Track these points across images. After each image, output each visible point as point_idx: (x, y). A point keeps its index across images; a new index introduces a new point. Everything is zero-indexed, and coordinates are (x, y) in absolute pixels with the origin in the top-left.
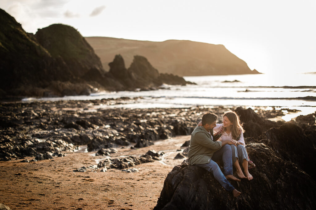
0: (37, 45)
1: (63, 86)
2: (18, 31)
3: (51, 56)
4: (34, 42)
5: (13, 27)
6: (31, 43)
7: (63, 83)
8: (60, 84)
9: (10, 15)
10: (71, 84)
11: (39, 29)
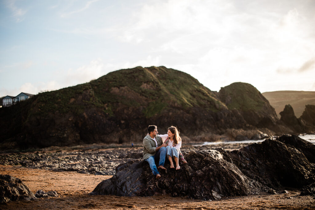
0: (216, 100)
1: (236, 132)
2: (201, 90)
3: (228, 109)
4: (213, 98)
5: (196, 87)
6: (212, 99)
7: (236, 130)
8: (234, 131)
9: (194, 78)
10: (243, 131)
11: (222, 88)
